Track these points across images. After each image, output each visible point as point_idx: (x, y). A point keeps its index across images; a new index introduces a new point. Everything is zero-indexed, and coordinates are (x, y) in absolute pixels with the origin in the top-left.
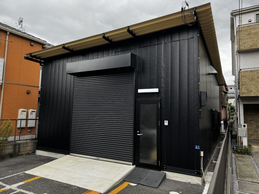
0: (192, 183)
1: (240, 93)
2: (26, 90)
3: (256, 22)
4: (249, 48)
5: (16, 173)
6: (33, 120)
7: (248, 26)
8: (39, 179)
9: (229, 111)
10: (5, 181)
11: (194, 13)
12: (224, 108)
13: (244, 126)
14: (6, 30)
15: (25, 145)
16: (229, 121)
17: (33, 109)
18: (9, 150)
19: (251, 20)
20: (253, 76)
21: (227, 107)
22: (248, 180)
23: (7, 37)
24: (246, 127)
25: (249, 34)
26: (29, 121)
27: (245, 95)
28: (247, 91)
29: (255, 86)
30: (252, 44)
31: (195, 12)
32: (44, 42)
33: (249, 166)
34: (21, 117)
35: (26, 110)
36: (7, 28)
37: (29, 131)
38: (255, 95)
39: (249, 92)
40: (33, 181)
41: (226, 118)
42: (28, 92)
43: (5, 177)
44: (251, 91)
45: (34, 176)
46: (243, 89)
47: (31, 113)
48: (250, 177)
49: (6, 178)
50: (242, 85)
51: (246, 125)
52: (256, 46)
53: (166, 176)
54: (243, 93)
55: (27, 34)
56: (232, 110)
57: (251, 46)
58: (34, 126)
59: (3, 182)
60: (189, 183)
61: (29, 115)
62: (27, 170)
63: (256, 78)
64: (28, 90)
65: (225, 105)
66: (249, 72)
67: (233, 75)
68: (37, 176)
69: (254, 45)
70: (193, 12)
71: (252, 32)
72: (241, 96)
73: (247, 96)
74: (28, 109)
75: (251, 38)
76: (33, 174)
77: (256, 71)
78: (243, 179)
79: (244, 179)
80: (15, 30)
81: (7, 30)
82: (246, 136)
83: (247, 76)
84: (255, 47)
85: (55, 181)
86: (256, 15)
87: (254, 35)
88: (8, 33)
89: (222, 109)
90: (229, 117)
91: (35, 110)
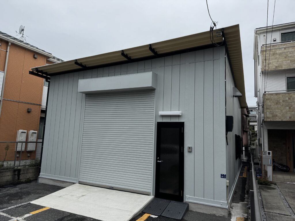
0: (217, 215)
1: (264, 117)
2: (27, 108)
3: (281, 42)
4: (274, 69)
5: (20, 203)
6: (33, 143)
7: (273, 46)
8: (48, 210)
9: (250, 136)
10: (10, 212)
11: (221, 34)
12: (245, 133)
13: (269, 153)
14: (7, 40)
15: (26, 171)
16: (250, 148)
17: (34, 130)
18: (8, 177)
19: (276, 39)
20: (278, 100)
21: (248, 131)
22: (275, 212)
23: (9, 47)
24: (271, 155)
25: (274, 54)
26: (29, 144)
27: (269, 120)
28: (271, 115)
29: (280, 110)
30: (277, 65)
31: (223, 32)
32: (49, 54)
33: (276, 197)
34: (20, 139)
35: (26, 131)
36: (8, 38)
37: (29, 155)
38: (280, 120)
39: (274, 116)
40: (41, 212)
41: (247, 144)
42: (29, 111)
43: (8, 207)
44: (277, 116)
45: (42, 207)
46: (268, 113)
47: (31, 134)
48: (278, 209)
49: (10, 209)
50: (267, 109)
51: (271, 152)
52: (282, 67)
53: (189, 208)
54: (268, 118)
55: (30, 45)
56: (253, 135)
57: (276, 67)
58: (35, 150)
59: (7, 214)
60: (214, 215)
61: (30, 137)
62: (32, 201)
63: (281, 101)
64: (29, 108)
65: (247, 130)
66: (274, 95)
67: (256, 97)
68: (45, 207)
69: (279, 66)
70: (220, 32)
71: (277, 52)
72: (265, 120)
73: (272, 120)
74: (28, 130)
75: (276, 58)
76: (41, 205)
77: (281, 94)
78: (270, 211)
79: (272, 211)
80: (17, 40)
81: (9, 41)
82: (271, 164)
83: (272, 99)
84: (280, 69)
85: (66, 212)
86: (281, 34)
87: (279, 56)
88: (10, 44)
89: (244, 134)
90: (250, 142)
91: (36, 132)
